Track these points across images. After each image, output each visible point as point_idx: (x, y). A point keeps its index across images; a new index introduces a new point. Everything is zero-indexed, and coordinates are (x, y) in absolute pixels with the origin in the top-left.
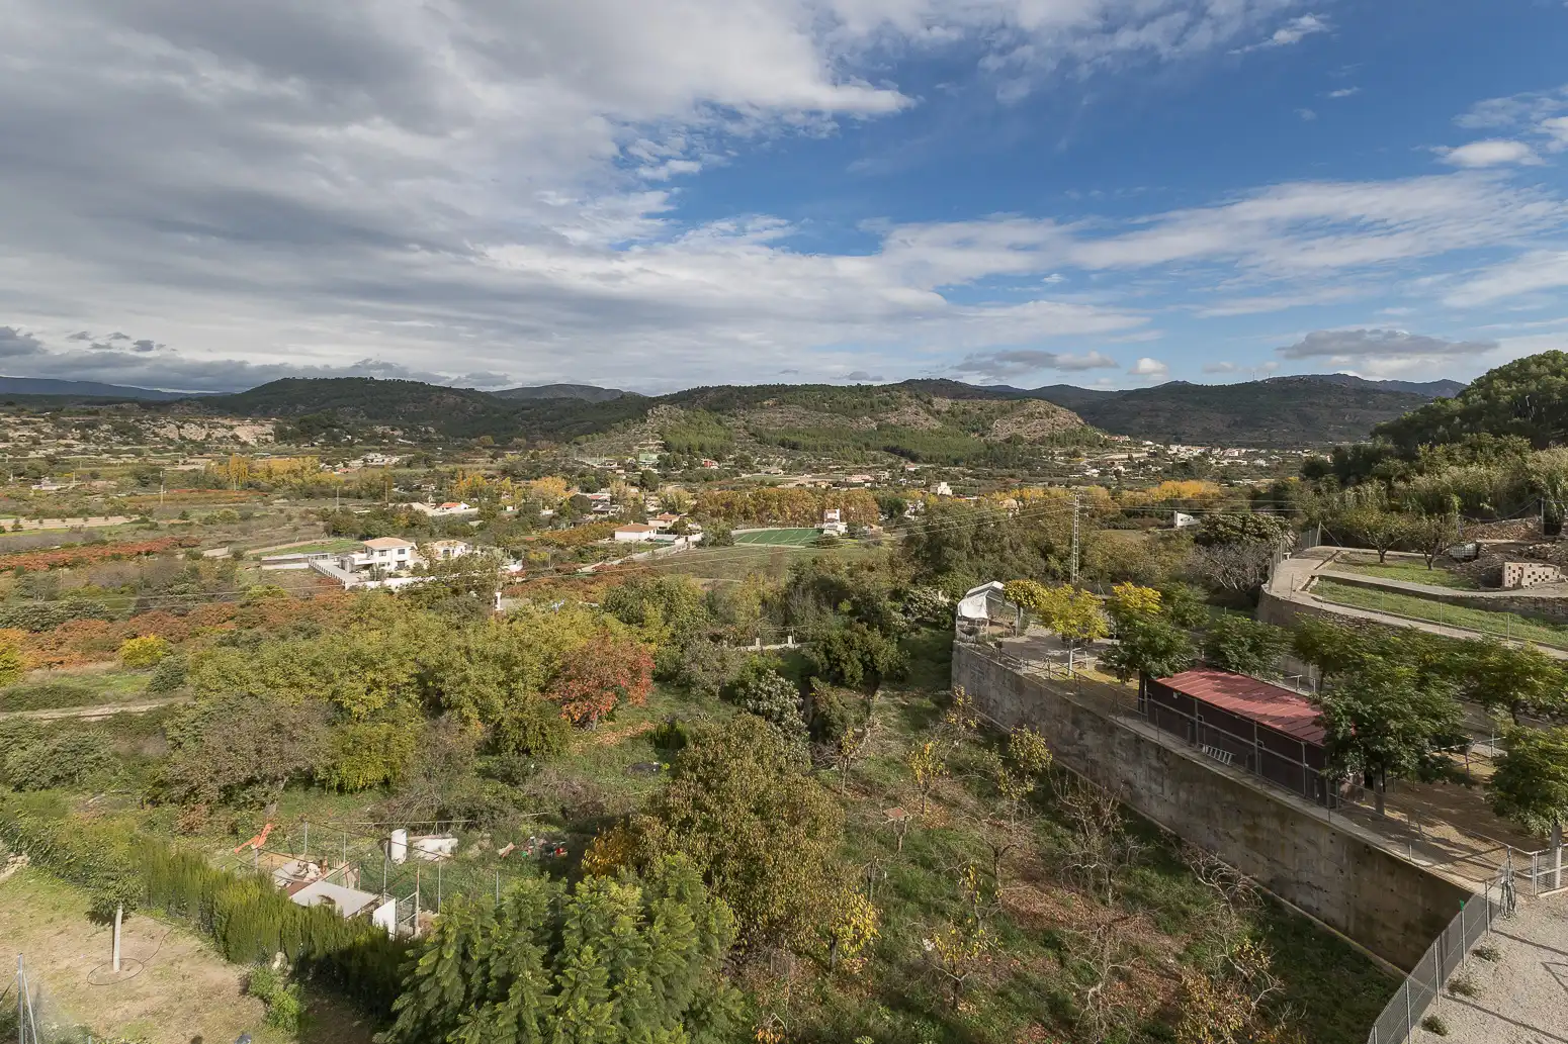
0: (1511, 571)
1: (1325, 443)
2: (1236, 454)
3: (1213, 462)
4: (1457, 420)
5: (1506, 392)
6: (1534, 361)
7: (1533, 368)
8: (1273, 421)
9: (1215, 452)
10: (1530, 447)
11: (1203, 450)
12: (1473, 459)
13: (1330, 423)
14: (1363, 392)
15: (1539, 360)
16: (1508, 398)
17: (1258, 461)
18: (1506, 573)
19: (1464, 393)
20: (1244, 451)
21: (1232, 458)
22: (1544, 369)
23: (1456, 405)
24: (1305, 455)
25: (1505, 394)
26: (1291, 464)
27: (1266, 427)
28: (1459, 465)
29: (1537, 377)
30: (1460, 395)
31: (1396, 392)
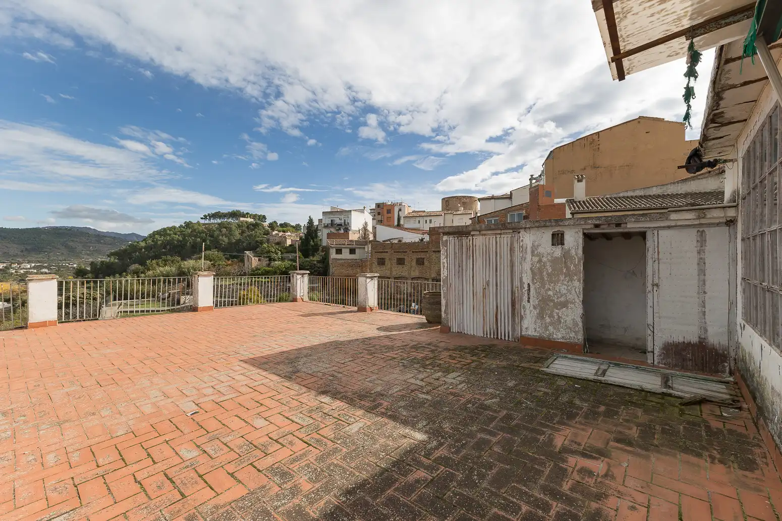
0: (182, 299)
1: (80, 260)
2: (29, 266)
3: (14, 271)
4: (143, 250)
5: (160, 239)
6: (168, 229)
7: (168, 231)
8: (50, 249)
9: (13, 266)
10: (181, 260)
11: (5, 265)
12: (165, 265)
13: (82, 250)
14: (100, 237)
15: (170, 229)
16: (160, 242)
17: (43, 270)
18: (181, 299)
19: (145, 239)
20: (33, 265)
21: (26, 269)
22: (172, 232)
23: (143, 244)
24: (70, 266)
25: (160, 240)
26: (63, 271)
27: (46, 252)
28: (162, 267)
29: (170, 235)
30: (143, 240)
31: (114, 238)
